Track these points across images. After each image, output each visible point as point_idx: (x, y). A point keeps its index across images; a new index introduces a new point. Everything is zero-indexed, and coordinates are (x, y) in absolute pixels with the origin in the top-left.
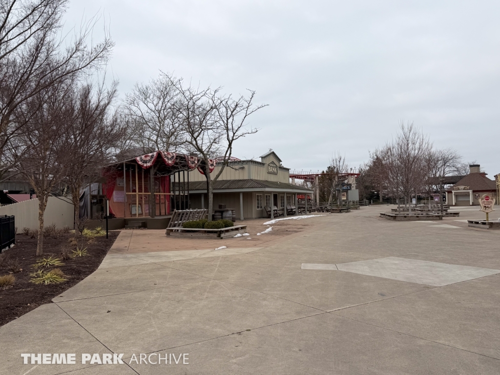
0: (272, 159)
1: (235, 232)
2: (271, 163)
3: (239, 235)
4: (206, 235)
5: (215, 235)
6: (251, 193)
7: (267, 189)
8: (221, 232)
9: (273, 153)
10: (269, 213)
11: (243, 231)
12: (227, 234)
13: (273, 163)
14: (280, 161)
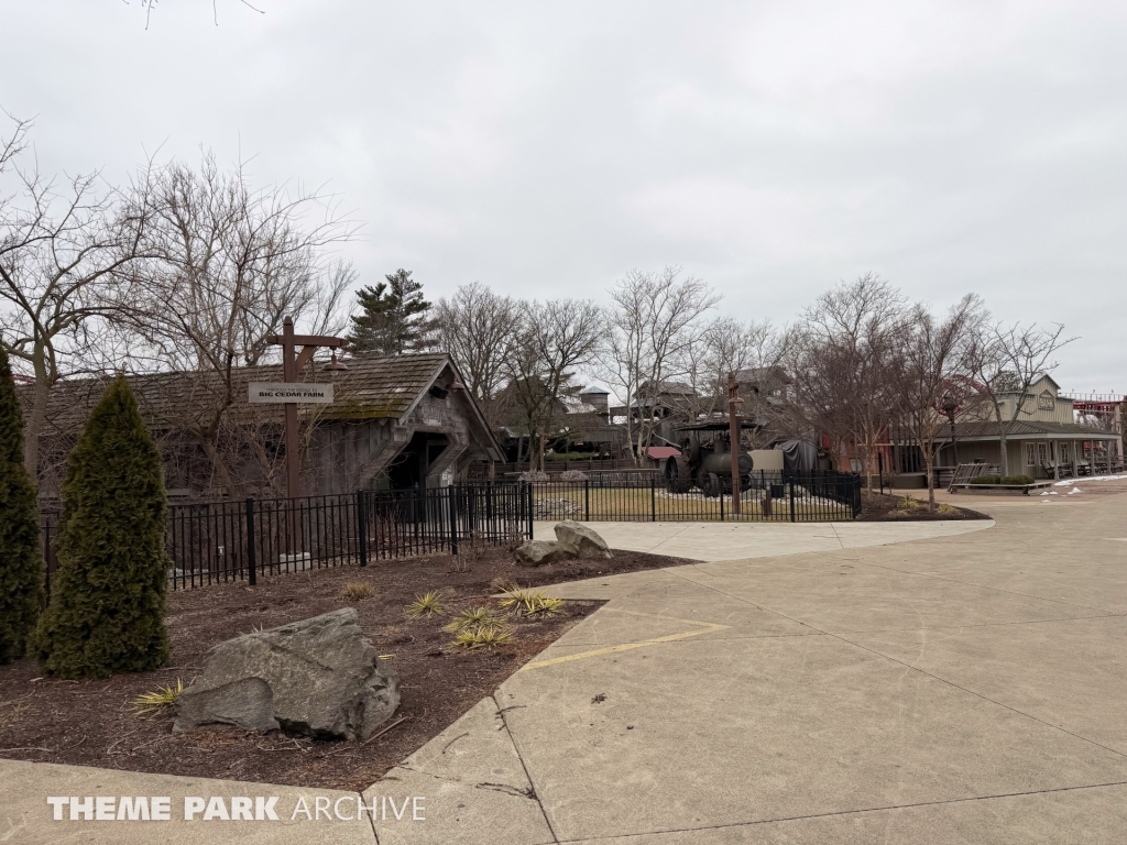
0: (1045, 386)
1: (1040, 490)
2: (1044, 393)
3: (1046, 493)
4: (1008, 491)
5: (1021, 492)
6: (1018, 442)
7: (1050, 436)
8: (1028, 488)
9: (1047, 377)
10: (1050, 472)
11: (1047, 489)
12: (1034, 491)
13: (1047, 392)
14: (1056, 387)
